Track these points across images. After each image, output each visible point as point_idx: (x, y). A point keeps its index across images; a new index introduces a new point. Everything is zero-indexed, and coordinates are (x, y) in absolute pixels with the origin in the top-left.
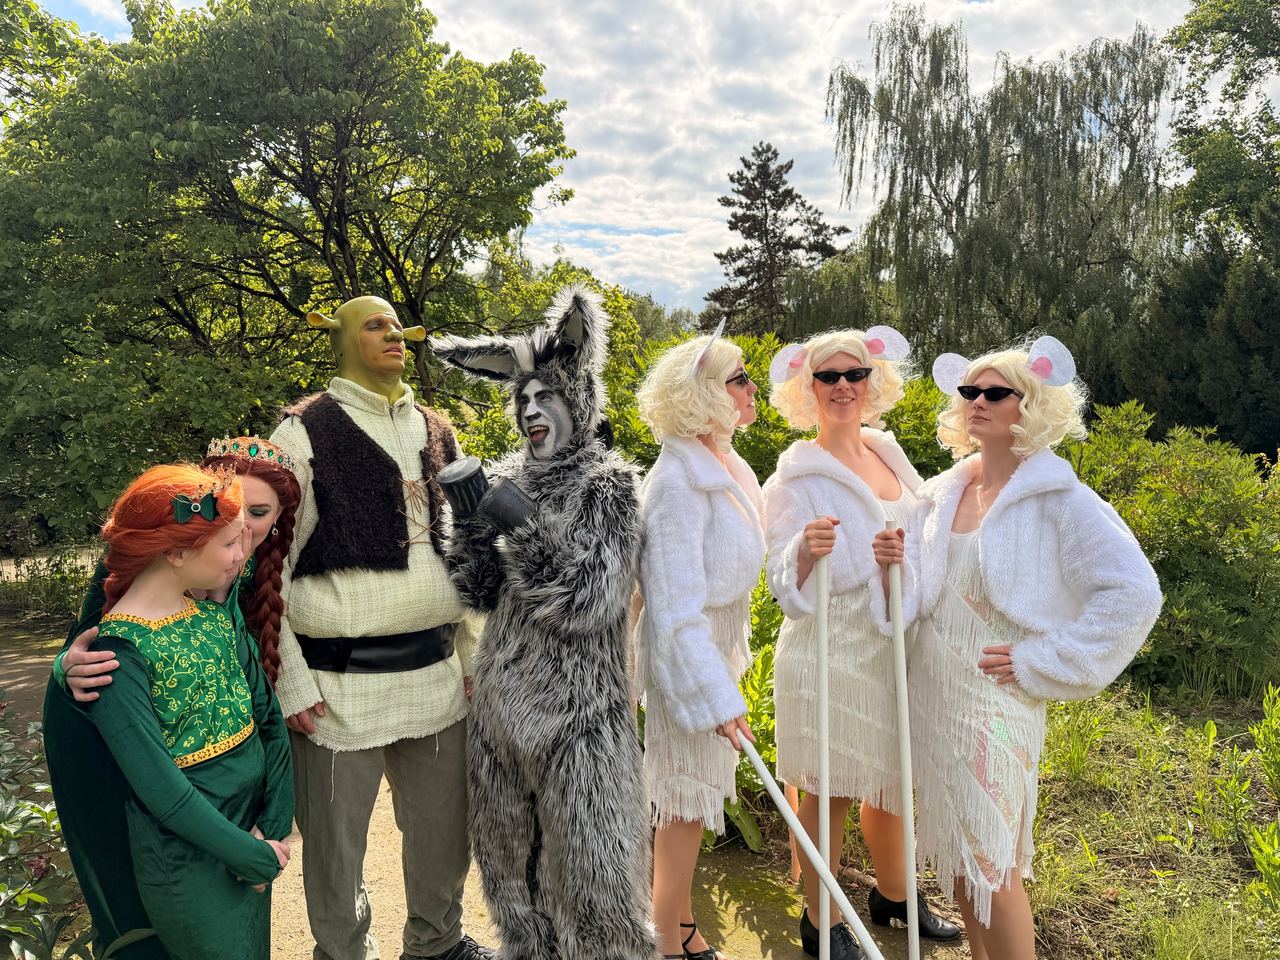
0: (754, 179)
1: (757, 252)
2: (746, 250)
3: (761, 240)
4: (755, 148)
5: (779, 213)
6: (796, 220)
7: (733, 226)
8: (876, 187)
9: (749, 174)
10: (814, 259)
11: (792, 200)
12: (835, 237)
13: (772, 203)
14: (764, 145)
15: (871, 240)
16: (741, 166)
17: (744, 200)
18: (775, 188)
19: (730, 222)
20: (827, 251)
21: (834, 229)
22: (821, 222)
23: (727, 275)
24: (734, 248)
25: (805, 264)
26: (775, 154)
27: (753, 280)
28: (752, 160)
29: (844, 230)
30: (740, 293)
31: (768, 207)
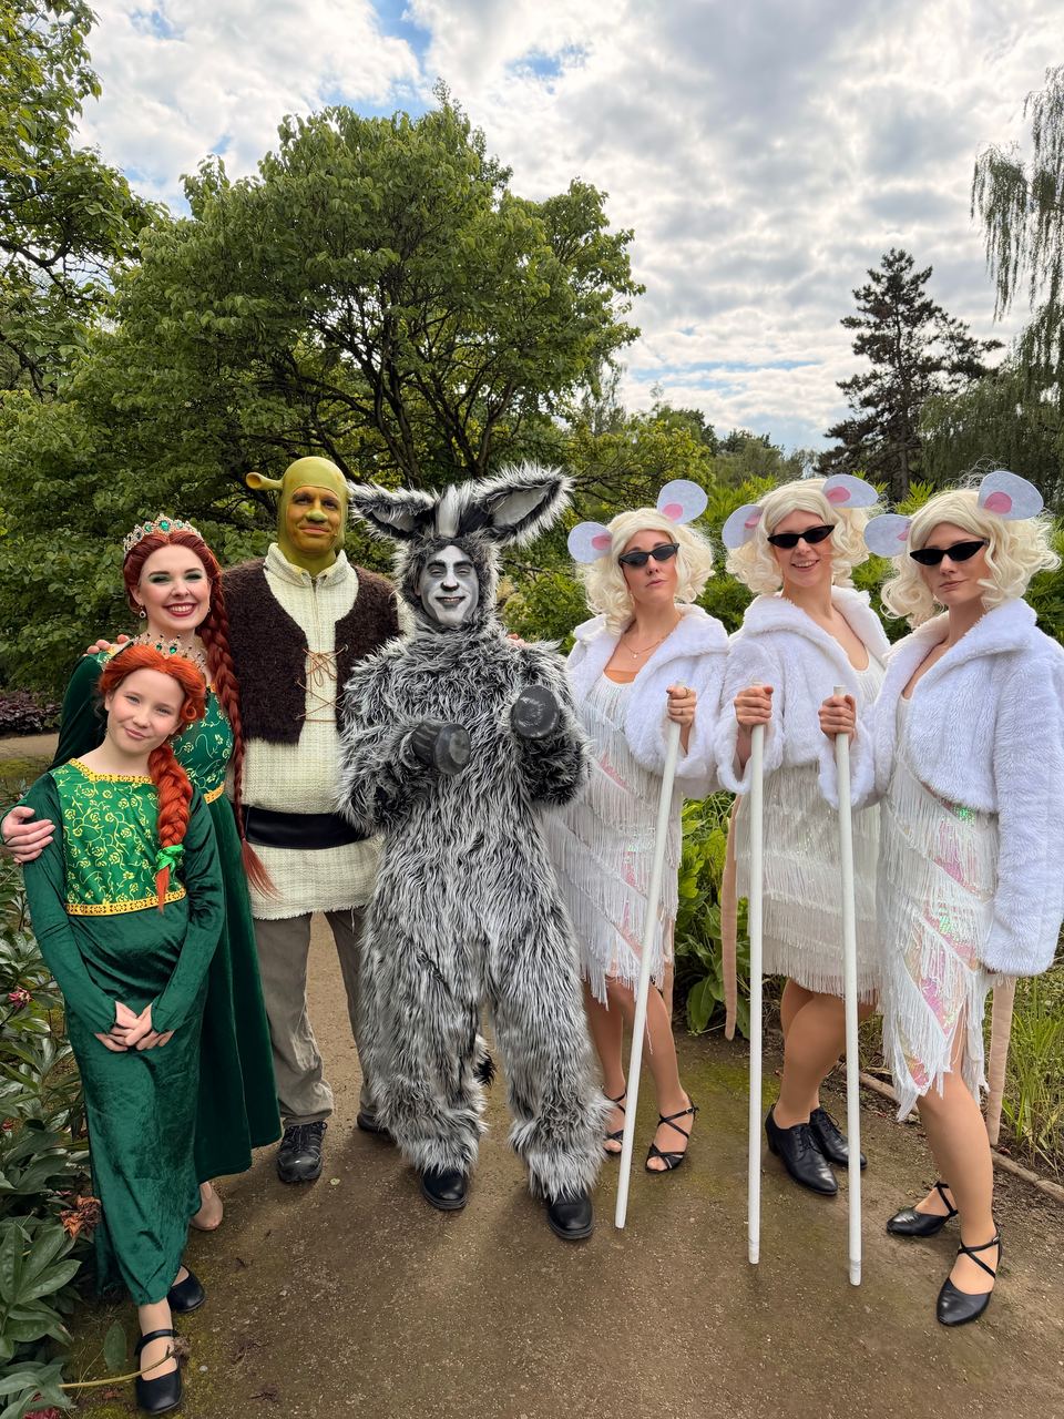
0: (883, 294)
1: (888, 378)
2: (875, 376)
3: (891, 362)
4: (885, 258)
5: (915, 330)
6: (936, 338)
7: (859, 350)
8: (1033, 292)
9: (878, 289)
10: (959, 381)
11: (931, 314)
12: (985, 354)
13: (906, 320)
14: (896, 254)
15: (1028, 354)
16: (868, 281)
17: (872, 319)
18: (909, 302)
19: (855, 346)
20: (974, 370)
21: (983, 344)
22: (967, 338)
23: (851, 406)
24: (860, 375)
25: (947, 388)
26: (910, 261)
27: (883, 411)
28: (881, 271)
29: (996, 345)
30: (867, 426)
31: (902, 325)
